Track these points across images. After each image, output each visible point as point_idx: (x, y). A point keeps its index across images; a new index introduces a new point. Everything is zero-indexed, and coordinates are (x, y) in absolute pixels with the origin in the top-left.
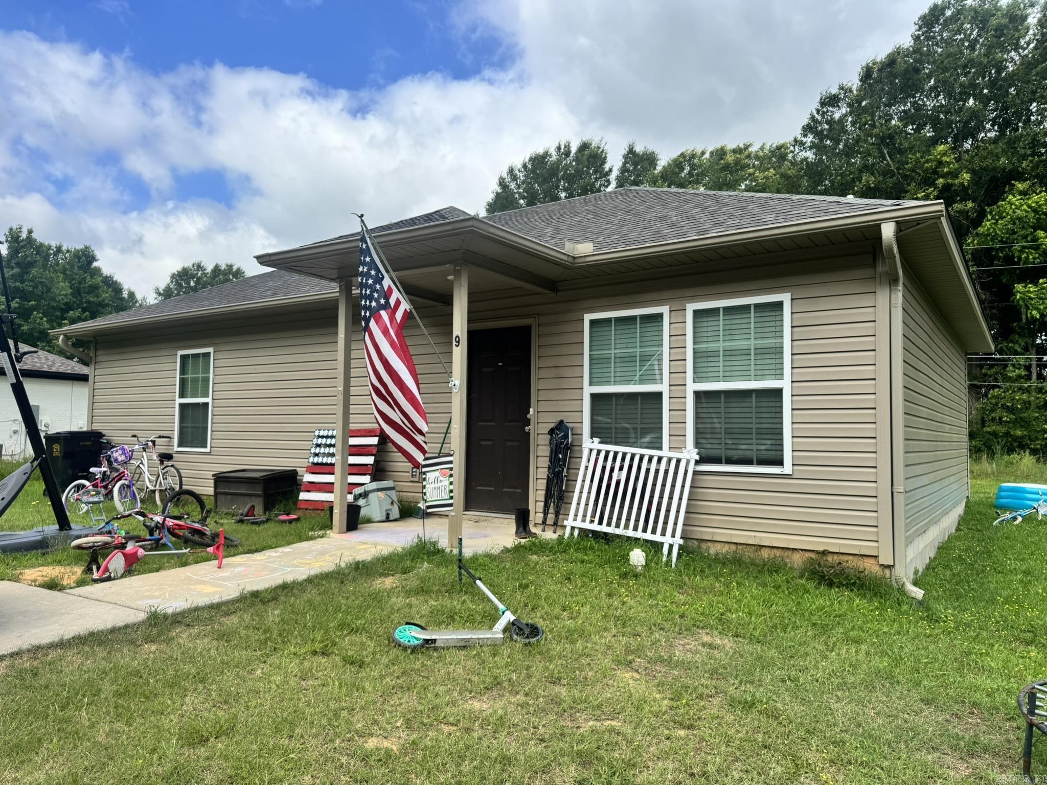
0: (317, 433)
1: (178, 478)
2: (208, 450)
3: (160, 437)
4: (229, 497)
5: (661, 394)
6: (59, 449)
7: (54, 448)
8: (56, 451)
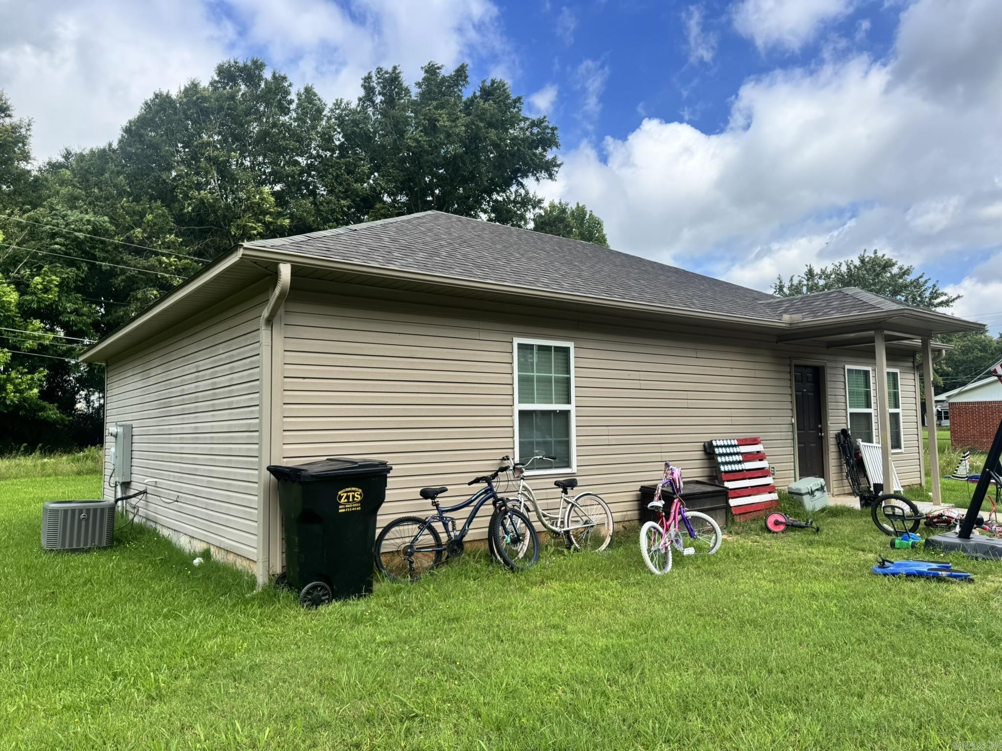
0: (714, 443)
2: (574, 469)
5: (870, 414)
6: (358, 498)
7: (341, 497)
8: (348, 502)
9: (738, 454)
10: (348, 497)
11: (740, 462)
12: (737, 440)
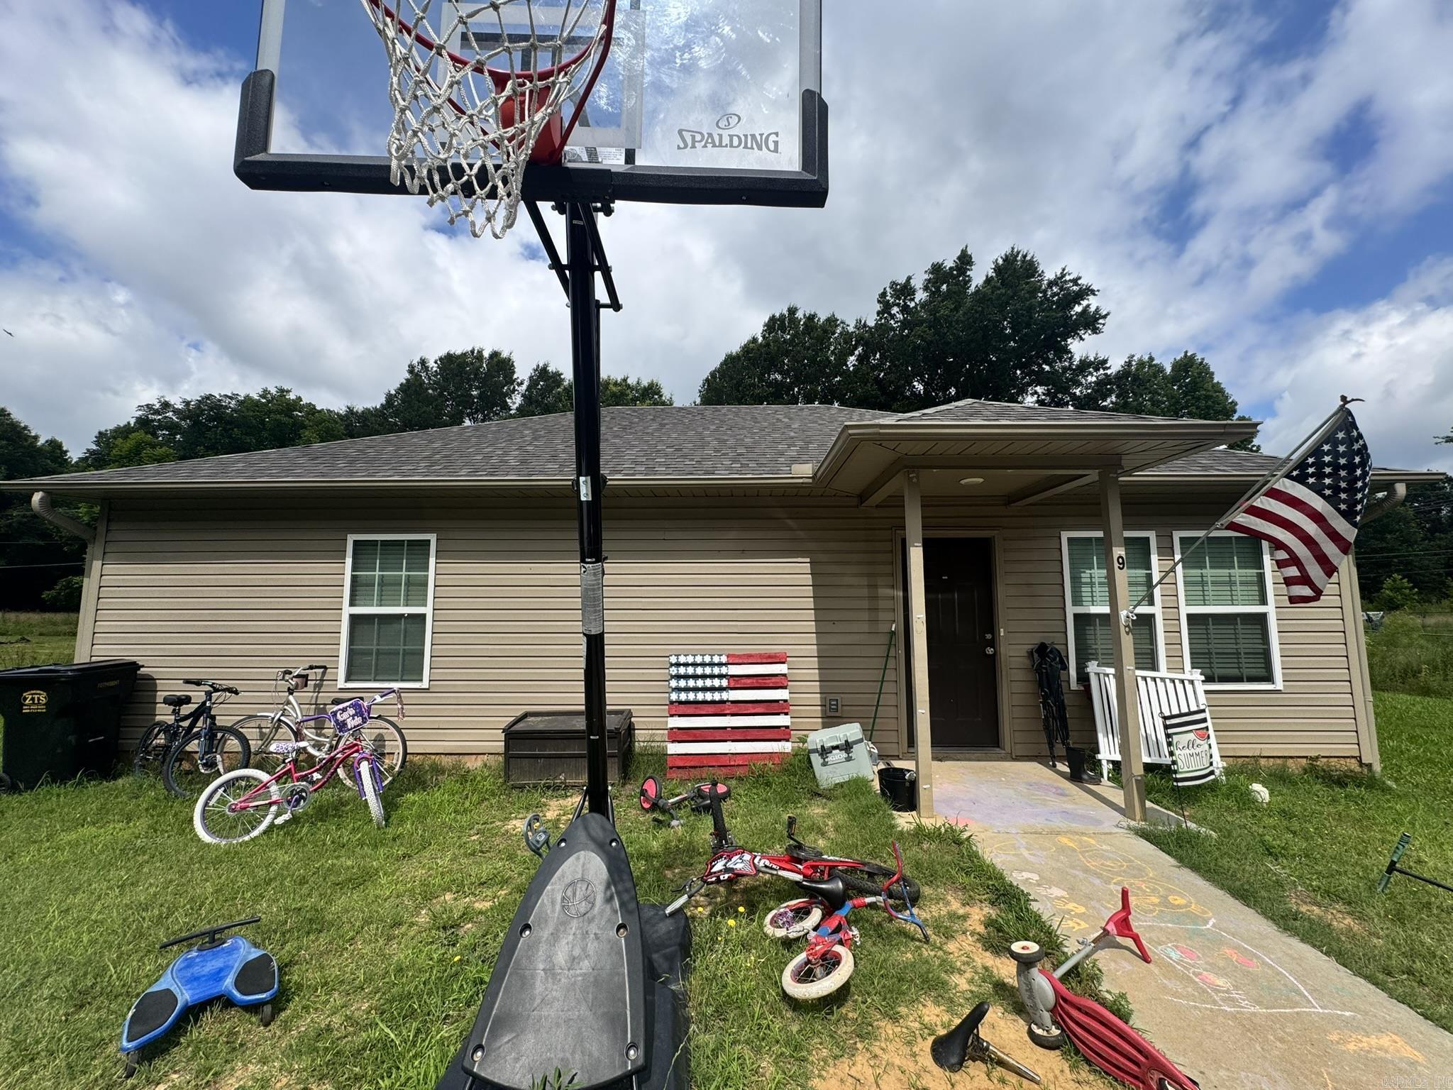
0: (673, 660)
1: (400, 743)
2: (425, 684)
3: (311, 668)
4: (541, 761)
5: (1153, 616)
6: (44, 701)
7: (25, 699)
8: (34, 703)
9: (721, 676)
10: (33, 699)
11: (721, 689)
12: (728, 656)
